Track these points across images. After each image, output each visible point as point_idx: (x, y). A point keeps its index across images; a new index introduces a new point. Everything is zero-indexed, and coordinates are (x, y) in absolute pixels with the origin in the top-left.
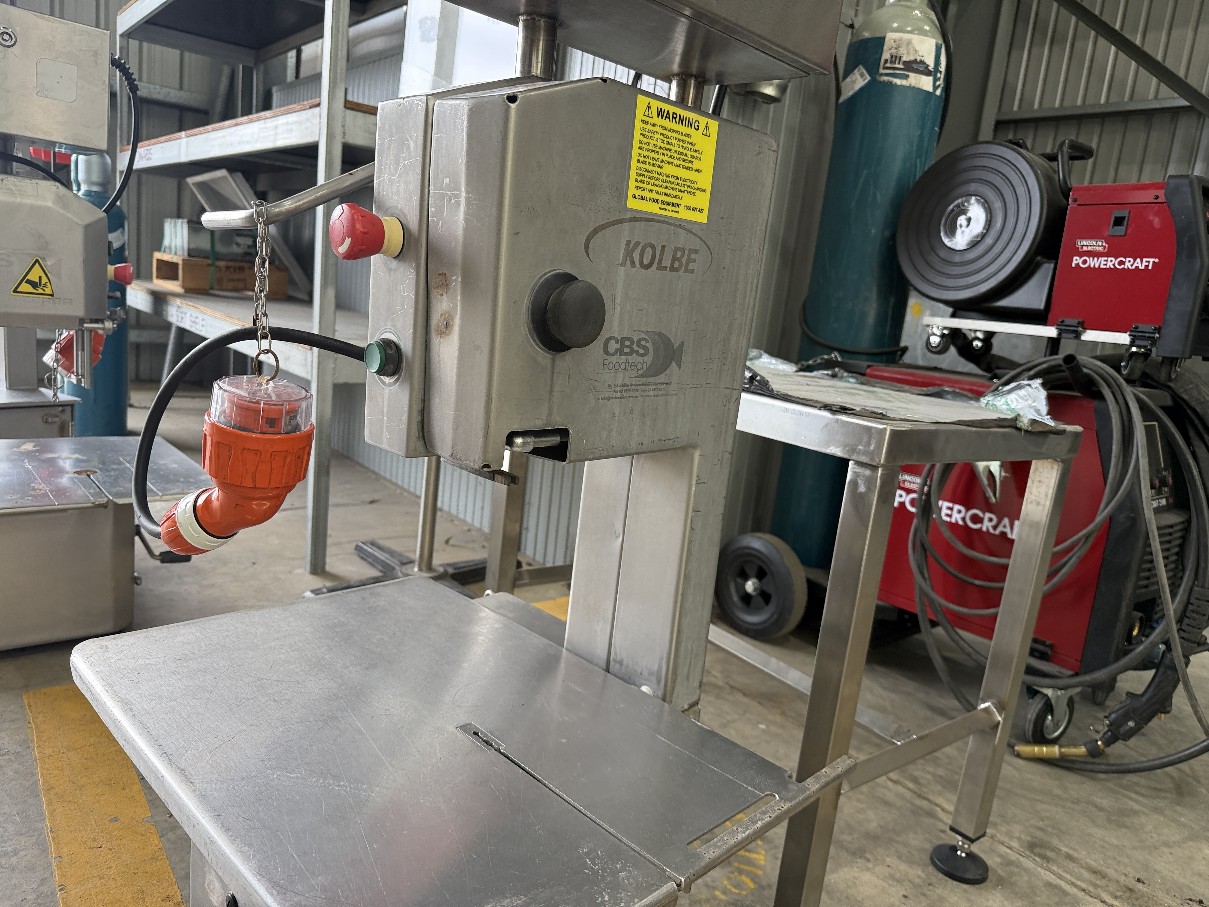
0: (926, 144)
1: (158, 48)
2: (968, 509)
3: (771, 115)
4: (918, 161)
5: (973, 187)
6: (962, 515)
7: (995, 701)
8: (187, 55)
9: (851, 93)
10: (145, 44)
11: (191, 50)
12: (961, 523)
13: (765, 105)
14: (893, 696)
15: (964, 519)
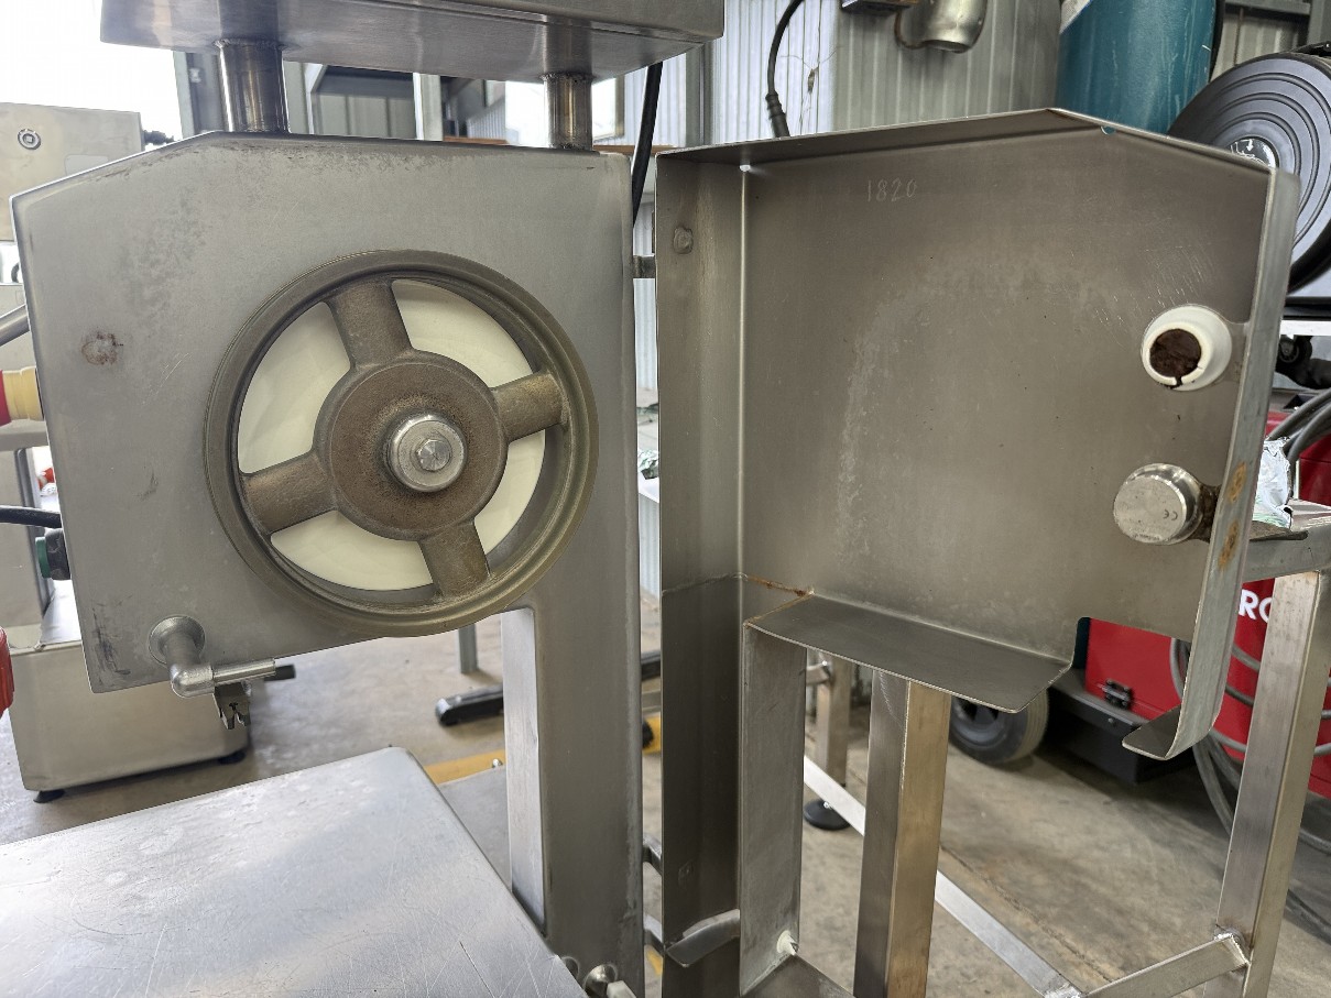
0: (1188, 72)
1: (363, 100)
2: (1261, 599)
3: (970, 65)
4: (1177, 97)
5: (1250, 126)
6: (1254, 604)
7: (1238, 933)
8: (392, 101)
9: (1071, 20)
10: (351, 99)
11: (396, 96)
12: (1252, 616)
13: (960, 55)
14: (1166, 852)
15: (1256, 611)
